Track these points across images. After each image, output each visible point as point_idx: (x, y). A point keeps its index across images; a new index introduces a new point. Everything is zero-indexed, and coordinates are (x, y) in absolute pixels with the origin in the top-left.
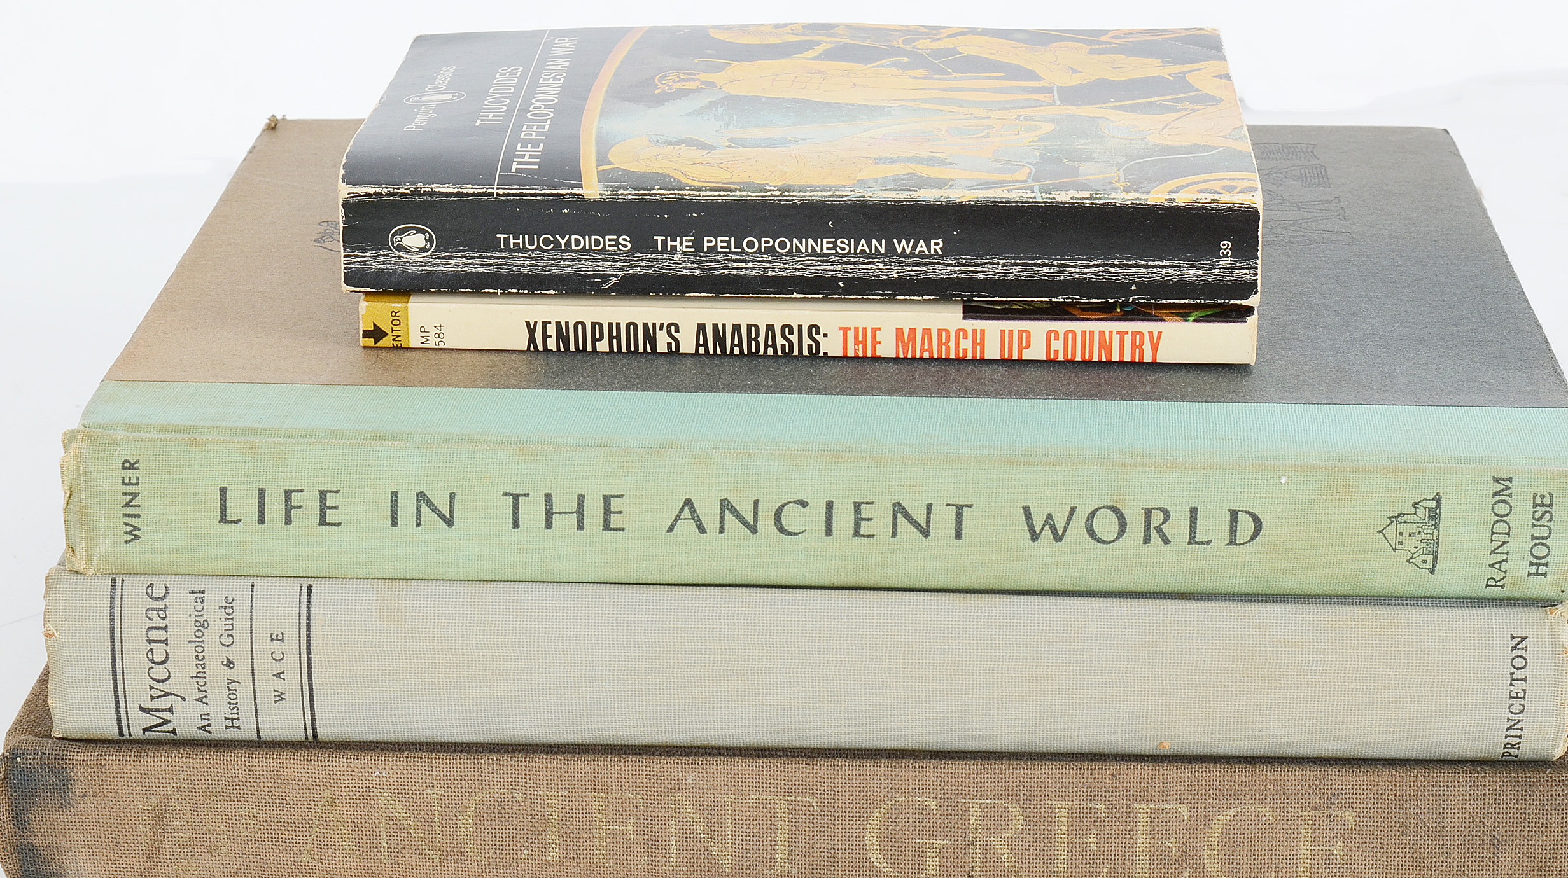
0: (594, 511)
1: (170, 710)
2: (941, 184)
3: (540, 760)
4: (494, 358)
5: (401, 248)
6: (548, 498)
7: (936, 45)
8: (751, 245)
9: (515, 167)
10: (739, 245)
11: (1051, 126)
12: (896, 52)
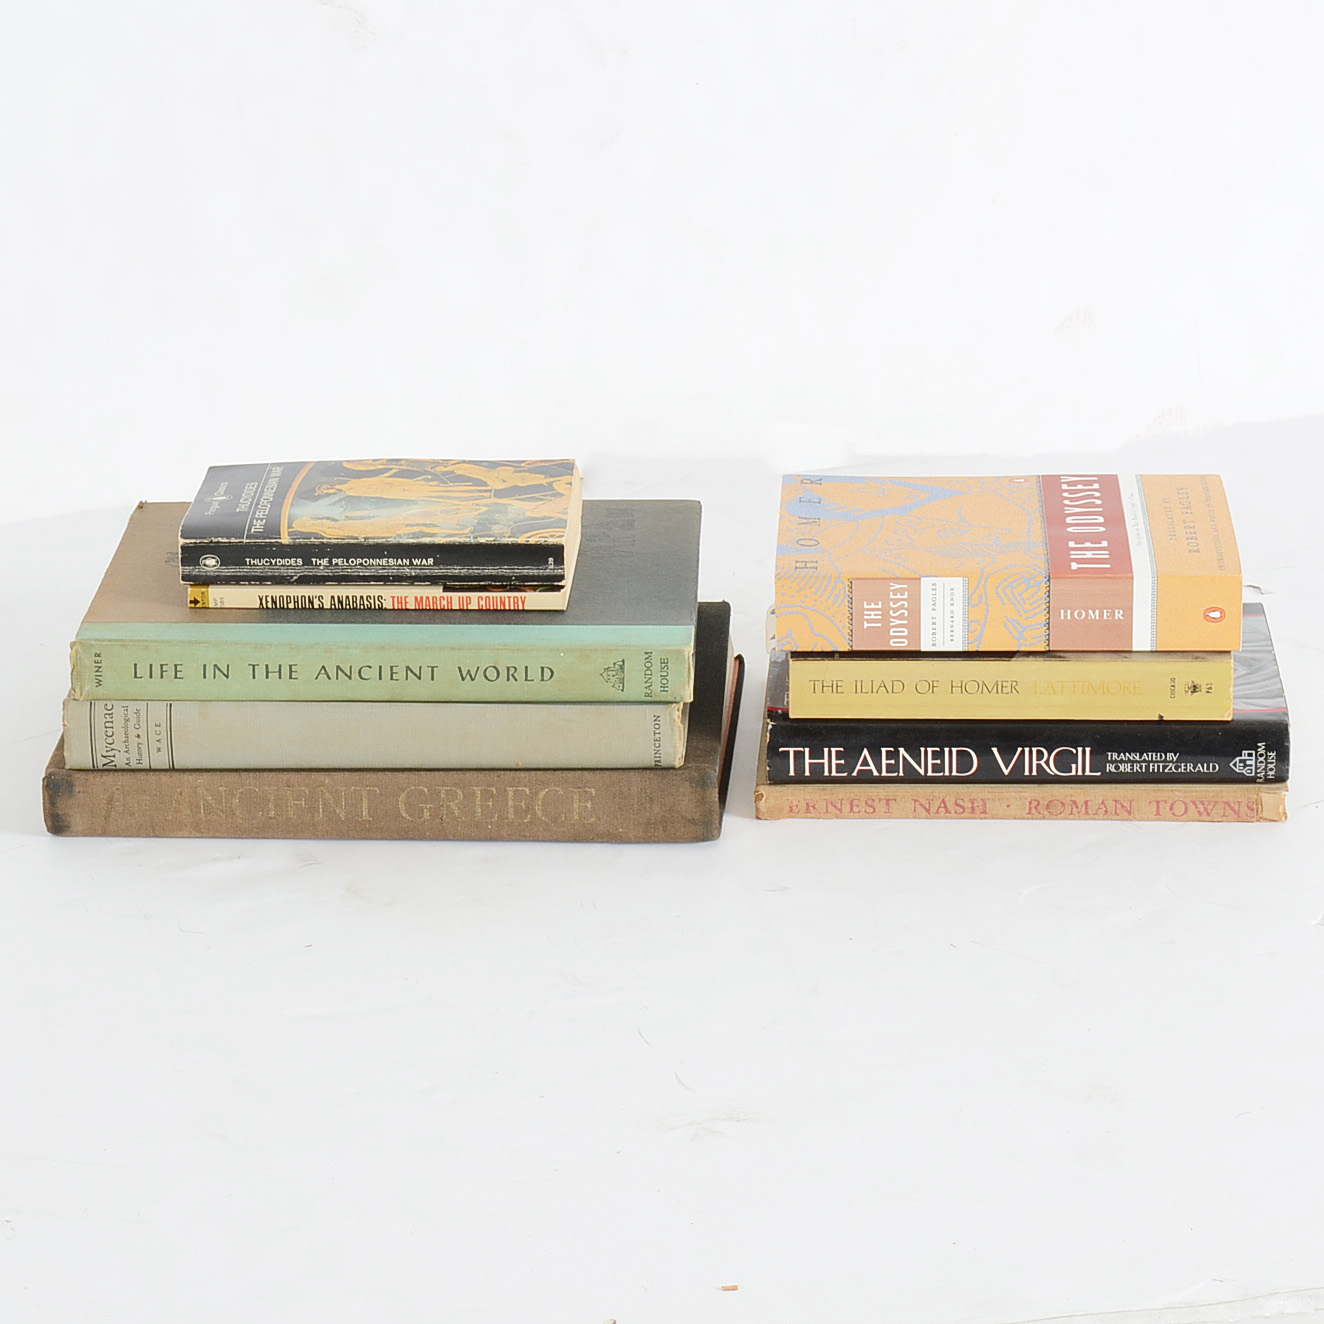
0: (285, 671)
1: (114, 756)
2: (432, 535)
3: (265, 774)
4: (246, 611)
5: (205, 565)
6: (267, 666)
7: (445, 469)
8: (352, 562)
9: (253, 530)
10: (347, 562)
11: (486, 508)
12: (427, 473)
